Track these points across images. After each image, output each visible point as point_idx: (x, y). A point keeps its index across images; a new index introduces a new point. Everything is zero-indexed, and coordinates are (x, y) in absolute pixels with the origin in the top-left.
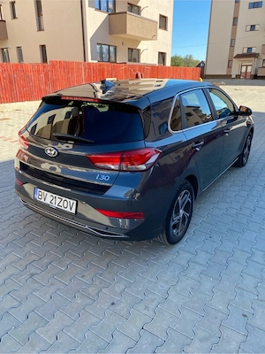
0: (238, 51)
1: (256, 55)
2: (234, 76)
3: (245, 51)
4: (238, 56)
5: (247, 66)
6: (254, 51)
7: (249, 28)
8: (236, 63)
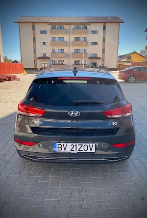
0: (38, 55)
1: (48, 58)
2: (39, 69)
3: (42, 55)
4: (39, 58)
5: (45, 63)
6: (47, 55)
7: (42, 44)
8: (39, 62)
